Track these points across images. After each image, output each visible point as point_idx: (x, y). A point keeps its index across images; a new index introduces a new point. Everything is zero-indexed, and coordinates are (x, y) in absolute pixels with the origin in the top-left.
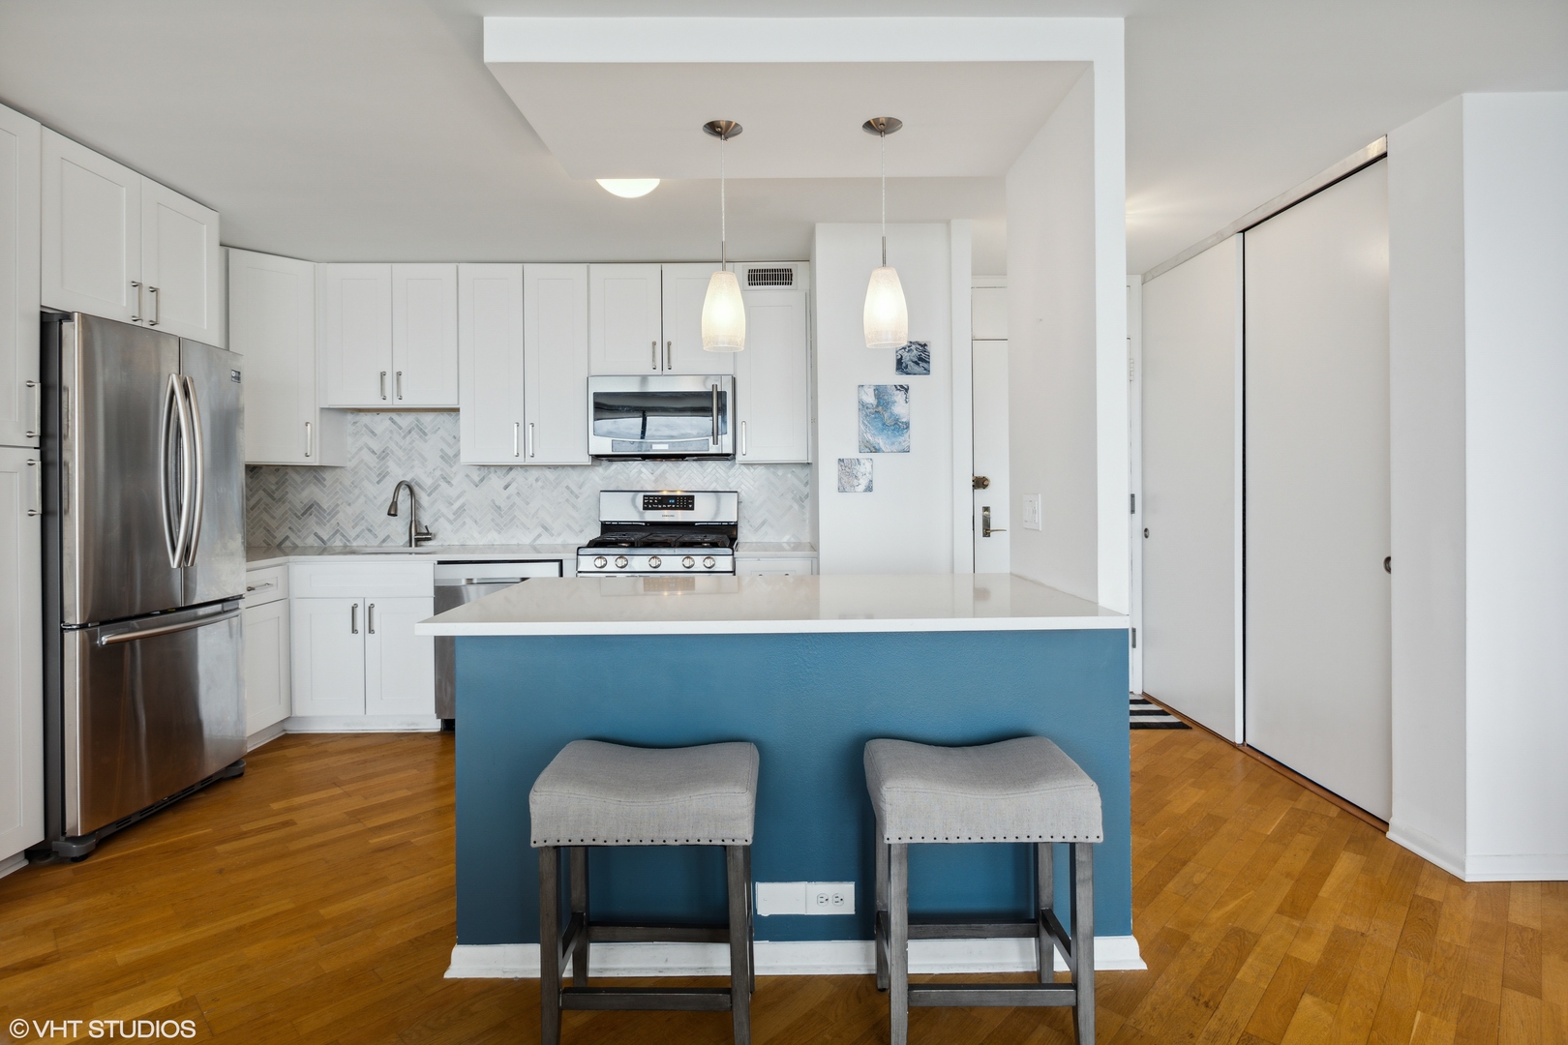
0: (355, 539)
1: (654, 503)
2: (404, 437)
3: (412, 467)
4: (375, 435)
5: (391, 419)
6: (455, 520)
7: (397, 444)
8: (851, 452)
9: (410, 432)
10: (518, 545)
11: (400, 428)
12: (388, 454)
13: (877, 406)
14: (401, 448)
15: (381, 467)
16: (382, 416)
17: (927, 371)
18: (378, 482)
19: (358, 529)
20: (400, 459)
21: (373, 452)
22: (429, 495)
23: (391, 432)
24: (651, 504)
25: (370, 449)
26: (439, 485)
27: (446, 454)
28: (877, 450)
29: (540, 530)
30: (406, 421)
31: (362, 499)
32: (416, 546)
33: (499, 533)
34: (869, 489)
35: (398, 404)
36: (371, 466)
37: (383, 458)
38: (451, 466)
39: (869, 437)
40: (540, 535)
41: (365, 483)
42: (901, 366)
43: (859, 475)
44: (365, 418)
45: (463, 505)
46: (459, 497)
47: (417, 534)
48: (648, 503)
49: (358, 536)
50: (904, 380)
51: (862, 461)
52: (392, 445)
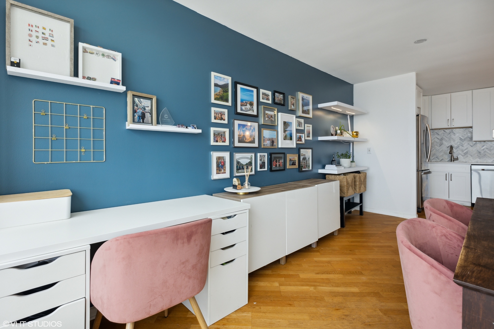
0: (432, 160)
2: (448, 135)
3: (451, 142)
4: (439, 135)
5: (444, 131)
6: (464, 155)
7: (445, 137)
9: (449, 133)
11: (446, 133)
12: (443, 139)
14: (447, 137)
15: (441, 142)
16: (441, 130)
18: (440, 146)
19: (433, 157)
20: (446, 140)
21: (438, 139)
22: (456, 149)
23: (444, 134)
25: (437, 138)
26: (459, 147)
27: (461, 139)
30: (448, 131)
31: (435, 150)
32: (453, 161)
35: (452, 127)
36: (438, 142)
37: (441, 140)
38: (463, 142)
41: (436, 146)
44: (436, 131)
45: (467, 151)
46: (466, 149)
47: (453, 159)
49: (433, 159)
52: (444, 137)
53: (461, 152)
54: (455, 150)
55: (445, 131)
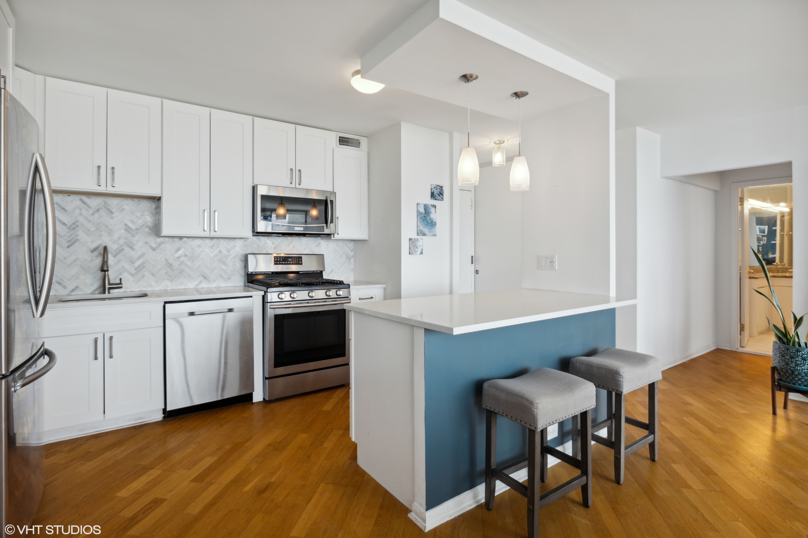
1: (280, 261)
2: (93, 214)
3: (101, 236)
4: (66, 211)
5: (81, 200)
6: (137, 273)
7: (86, 219)
8: (414, 236)
9: (98, 210)
10: (185, 289)
11: (89, 207)
12: (78, 226)
13: (425, 214)
14: (90, 221)
15: (71, 235)
16: (72, 197)
17: (442, 199)
18: (68, 247)
20: (88, 230)
21: (64, 224)
22: (115, 256)
23: (81, 209)
24: (279, 261)
26: (123, 249)
27: (129, 228)
28: (424, 235)
29: (201, 278)
30: (94, 202)
32: (109, 293)
33: (171, 281)
34: (422, 253)
35: (110, 190)
37: (73, 229)
38: (133, 236)
39: (422, 228)
40: (201, 282)
42: (433, 195)
43: (418, 246)
45: (144, 263)
46: (139, 258)
47: (110, 284)
48: (277, 261)
50: (434, 202)
51: (419, 240)
52: (81, 219)
53: (127, 266)
54: (113, 258)
55: (84, 203)
